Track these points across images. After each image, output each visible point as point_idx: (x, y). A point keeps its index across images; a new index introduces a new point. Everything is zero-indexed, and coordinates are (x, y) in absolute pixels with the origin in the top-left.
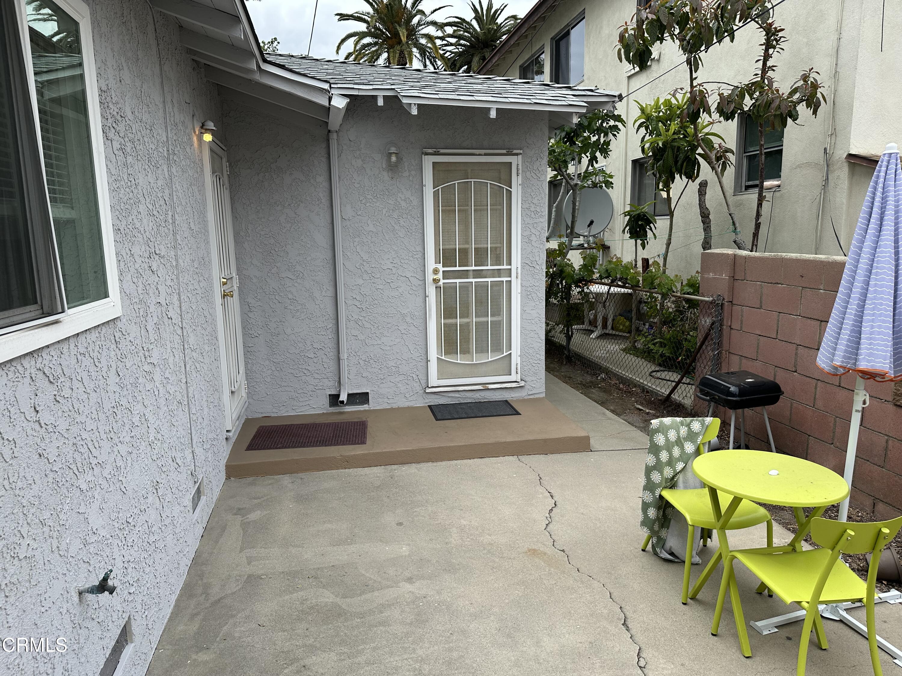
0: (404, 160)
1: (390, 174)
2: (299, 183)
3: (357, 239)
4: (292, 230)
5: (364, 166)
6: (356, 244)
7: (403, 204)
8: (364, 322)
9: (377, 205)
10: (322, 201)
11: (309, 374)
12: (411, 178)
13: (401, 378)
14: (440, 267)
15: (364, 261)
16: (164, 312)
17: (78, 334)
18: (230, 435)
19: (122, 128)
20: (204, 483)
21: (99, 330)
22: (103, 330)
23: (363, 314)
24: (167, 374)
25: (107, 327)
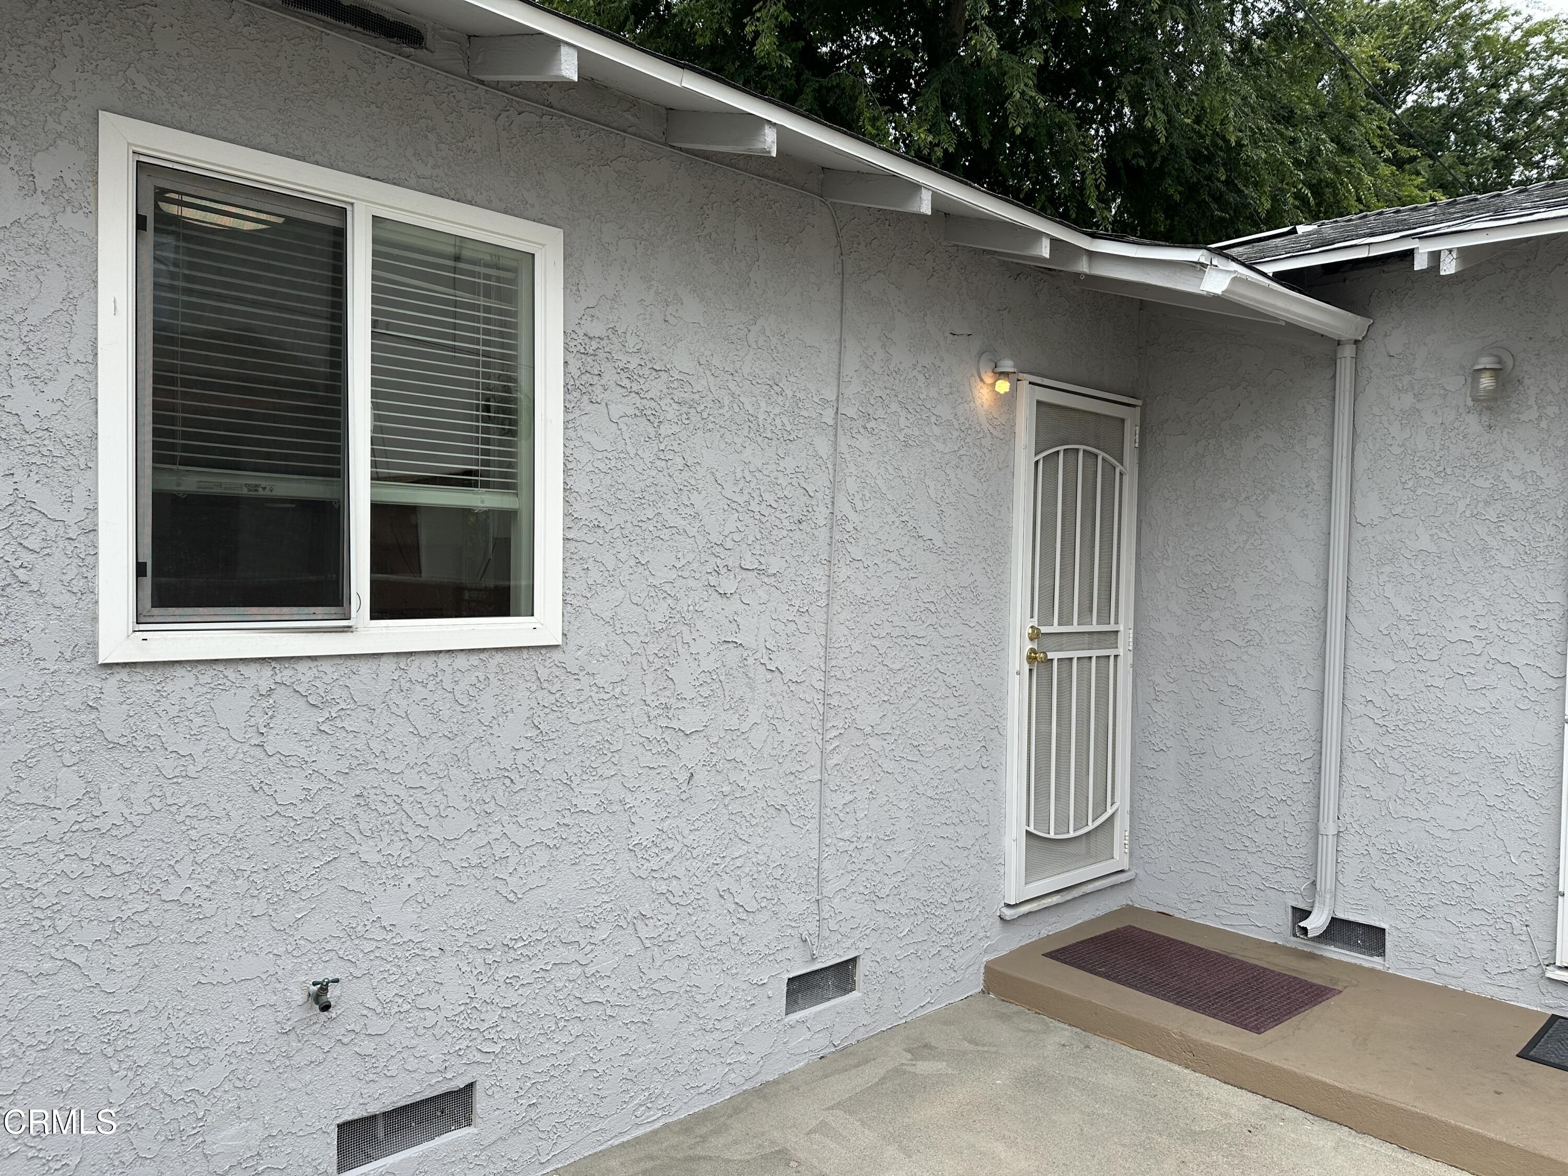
0: (1529, 382)
1: (1485, 418)
2: (1272, 454)
3: (1387, 569)
4: (1247, 547)
5: (1419, 406)
6: (1384, 578)
7: (1517, 486)
8: (1389, 761)
9: (1445, 490)
10: (1316, 488)
11: (1254, 850)
13: (1479, 919)
15: (1399, 618)
16: (751, 661)
17: (411, 654)
18: (1009, 913)
19: (656, 387)
20: (862, 969)
21: (482, 656)
22: (499, 657)
23: (1389, 740)
24: (738, 754)
25: (514, 656)
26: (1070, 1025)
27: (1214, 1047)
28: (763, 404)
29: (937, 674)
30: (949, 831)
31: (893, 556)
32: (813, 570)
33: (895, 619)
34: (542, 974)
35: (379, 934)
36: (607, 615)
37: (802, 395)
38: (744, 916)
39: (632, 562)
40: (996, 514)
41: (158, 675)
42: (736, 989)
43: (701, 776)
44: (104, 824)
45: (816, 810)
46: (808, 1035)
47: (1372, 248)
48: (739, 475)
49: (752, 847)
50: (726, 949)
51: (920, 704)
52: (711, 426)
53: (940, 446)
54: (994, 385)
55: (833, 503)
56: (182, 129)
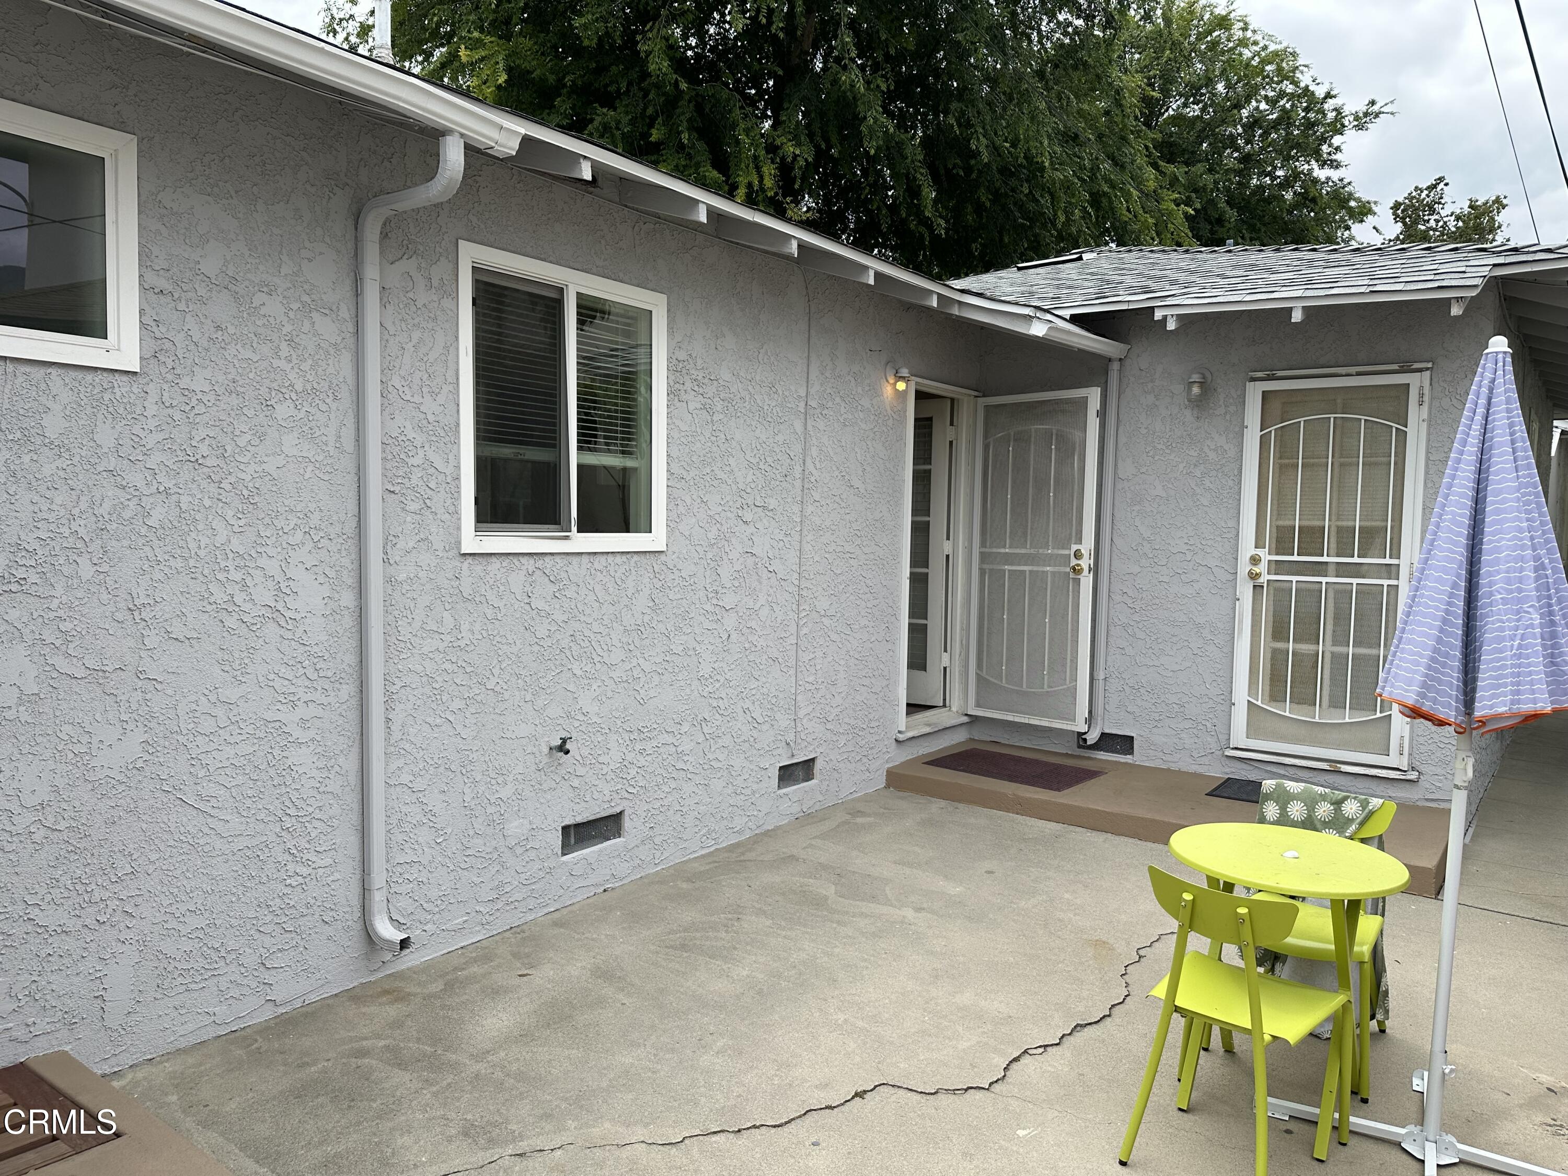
0: (1219, 390)
1: (1195, 412)
3: (1137, 508)
5: (1157, 403)
6: (1134, 513)
7: (1212, 455)
8: (1136, 630)
9: (1172, 457)
12: (1228, 417)
13: (1188, 724)
14: (1265, 555)
15: (1144, 539)
16: (760, 564)
17: (595, 553)
18: (901, 737)
19: (710, 390)
20: (818, 765)
21: (629, 556)
22: (636, 558)
23: (1136, 617)
24: (753, 624)
25: (643, 557)
26: (944, 799)
27: (1034, 799)
28: (767, 400)
29: (861, 578)
30: (866, 682)
31: (837, 499)
32: (793, 507)
33: (838, 540)
34: (656, 749)
35: (582, 718)
36: (687, 534)
37: (787, 393)
38: (756, 725)
39: (699, 500)
40: (895, 471)
41: (483, 561)
42: (752, 770)
43: (734, 636)
44: (462, 644)
45: (794, 663)
46: (790, 804)
47: (1131, 303)
48: (754, 446)
49: (760, 683)
50: (747, 745)
51: (852, 597)
52: (739, 414)
53: (863, 426)
54: (895, 384)
55: (804, 464)
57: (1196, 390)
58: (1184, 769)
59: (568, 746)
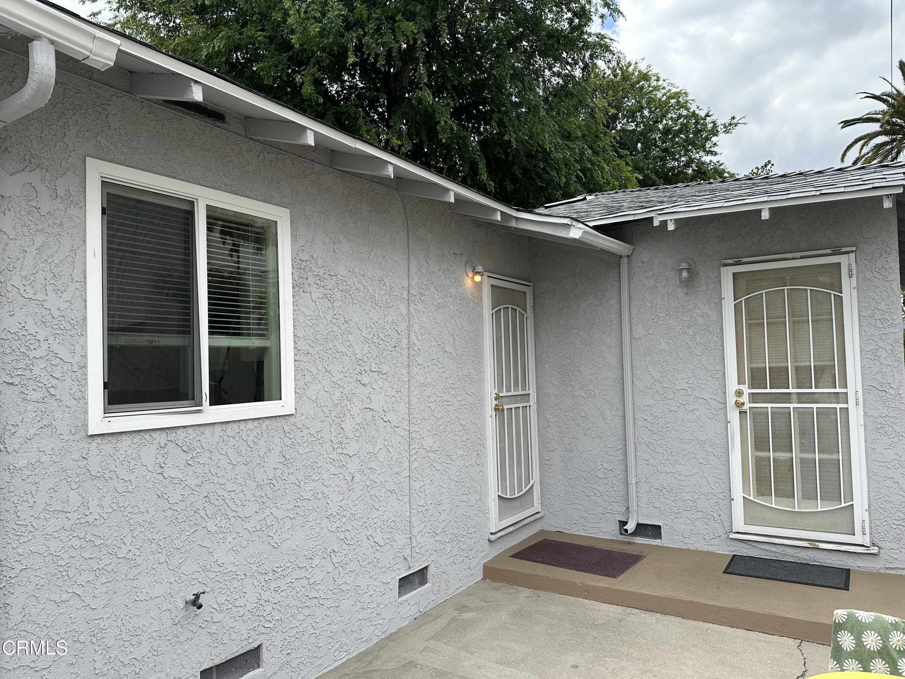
0: (701, 274)
1: (685, 290)
2: (593, 308)
3: (648, 359)
4: (586, 351)
5: (657, 285)
6: (647, 362)
7: (700, 320)
8: (656, 446)
9: (670, 322)
10: (614, 322)
11: (599, 495)
12: (709, 292)
13: (700, 515)
14: (746, 390)
15: (655, 380)
16: (377, 417)
17: (228, 422)
18: (493, 537)
19: (331, 283)
20: (431, 572)
21: (260, 422)
22: (267, 422)
23: (655, 437)
24: (373, 465)
25: (273, 420)
26: (528, 588)
27: (598, 586)
28: (377, 290)
29: (456, 419)
30: (465, 498)
31: (435, 362)
32: (402, 370)
33: (437, 393)
34: (290, 584)
35: (218, 569)
36: (314, 398)
37: (393, 285)
38: (378, 548)
39: (324, 370)
40: (477, 340)
41: (114, 440)
42: (376, 586)
43: (357, 478)
44: (90, 519)
45: (408, 492)
46: (409, 607)
47: (635, 216)
48: (368, 325)
49: (381, 513)
50: (371, 566)
51: (450, 435)
52: (355, 301)
53: (452, 308)
54: (473, 278)
55: (409, 337)
56: (122, 165)
57: (685, 274)
58: (700, 549)
59: (201, 601)
